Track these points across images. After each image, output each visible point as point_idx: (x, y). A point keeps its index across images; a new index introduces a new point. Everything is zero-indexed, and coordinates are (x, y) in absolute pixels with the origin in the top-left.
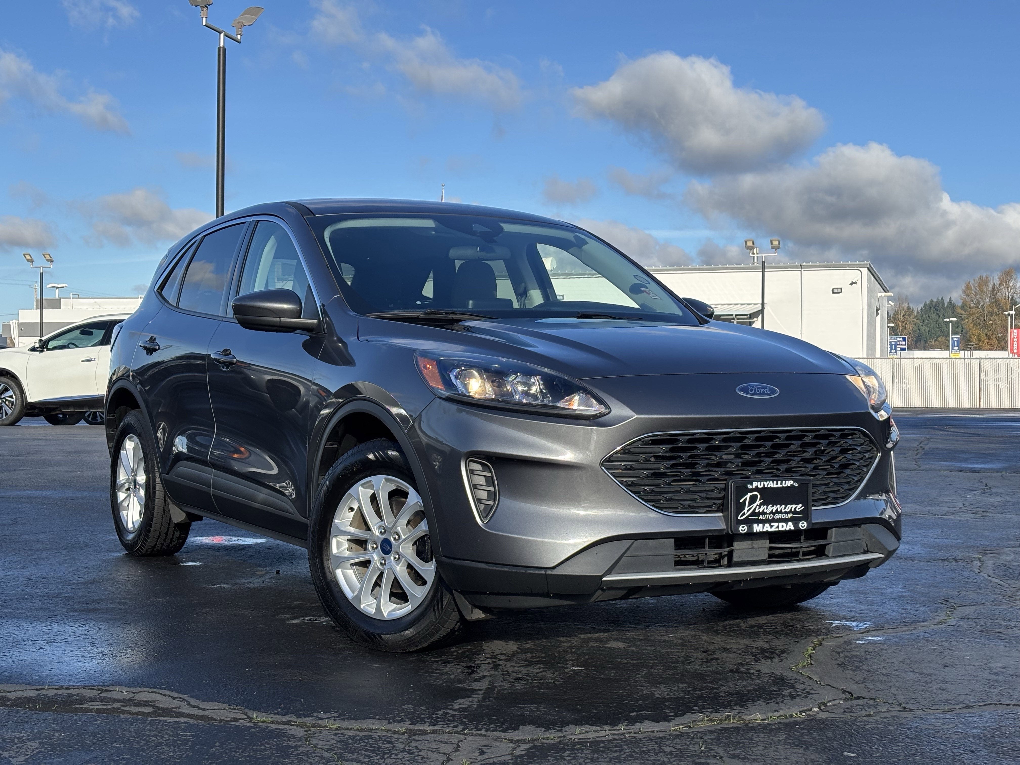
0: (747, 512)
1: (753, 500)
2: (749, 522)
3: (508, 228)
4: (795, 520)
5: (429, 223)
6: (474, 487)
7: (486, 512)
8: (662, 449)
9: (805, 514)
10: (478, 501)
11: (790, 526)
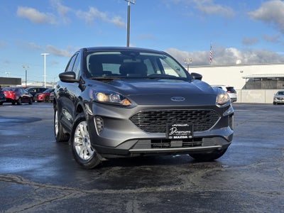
0: (172, 133)
1: (174, 129)
2: (172, 135)
3: (141, 54)
4: (188, 135)
5: (119, 53)
6: (97, 125)
7: (100, 132)
8: (146, 115)
9: (191, 134)
10: (98, 129)
11: (186, 137)
